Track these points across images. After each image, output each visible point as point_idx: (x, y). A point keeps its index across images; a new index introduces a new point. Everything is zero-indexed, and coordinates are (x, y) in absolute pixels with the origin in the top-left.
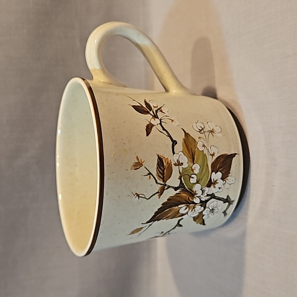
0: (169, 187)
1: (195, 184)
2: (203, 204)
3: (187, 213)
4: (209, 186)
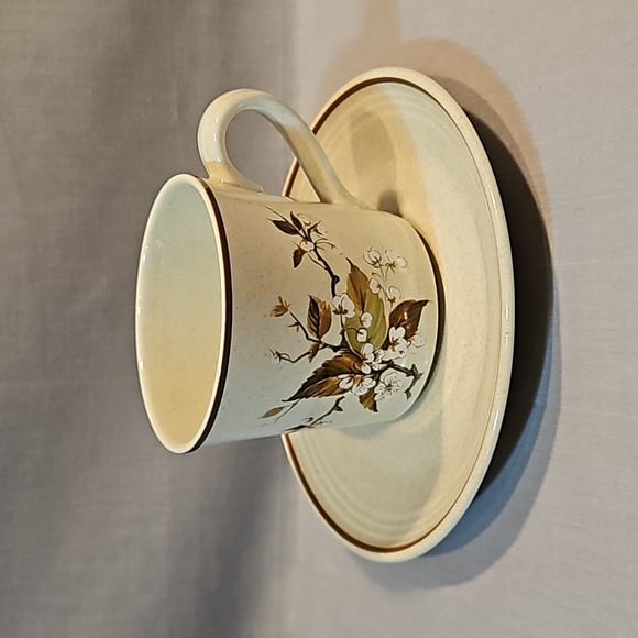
0: (326, 346)
1: (364, 343)
2: (376, 375)
3: (351, 389)
4: (385, 347)
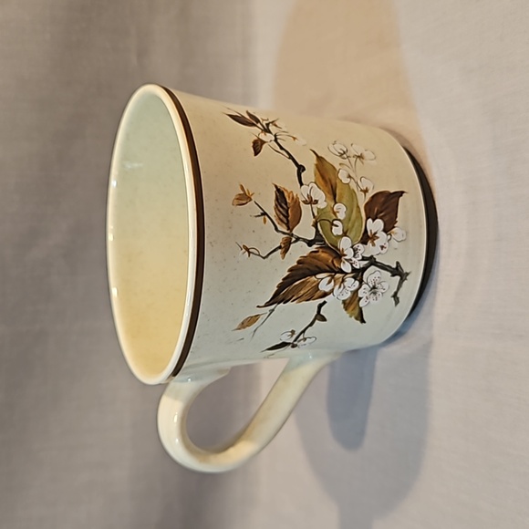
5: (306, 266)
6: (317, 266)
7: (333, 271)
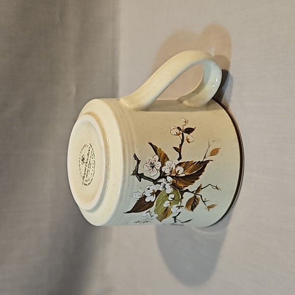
5: (191, 180)
6: (185, 180)
7: (176, 177)
